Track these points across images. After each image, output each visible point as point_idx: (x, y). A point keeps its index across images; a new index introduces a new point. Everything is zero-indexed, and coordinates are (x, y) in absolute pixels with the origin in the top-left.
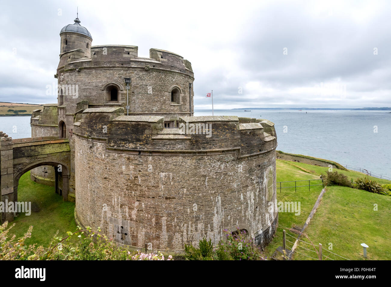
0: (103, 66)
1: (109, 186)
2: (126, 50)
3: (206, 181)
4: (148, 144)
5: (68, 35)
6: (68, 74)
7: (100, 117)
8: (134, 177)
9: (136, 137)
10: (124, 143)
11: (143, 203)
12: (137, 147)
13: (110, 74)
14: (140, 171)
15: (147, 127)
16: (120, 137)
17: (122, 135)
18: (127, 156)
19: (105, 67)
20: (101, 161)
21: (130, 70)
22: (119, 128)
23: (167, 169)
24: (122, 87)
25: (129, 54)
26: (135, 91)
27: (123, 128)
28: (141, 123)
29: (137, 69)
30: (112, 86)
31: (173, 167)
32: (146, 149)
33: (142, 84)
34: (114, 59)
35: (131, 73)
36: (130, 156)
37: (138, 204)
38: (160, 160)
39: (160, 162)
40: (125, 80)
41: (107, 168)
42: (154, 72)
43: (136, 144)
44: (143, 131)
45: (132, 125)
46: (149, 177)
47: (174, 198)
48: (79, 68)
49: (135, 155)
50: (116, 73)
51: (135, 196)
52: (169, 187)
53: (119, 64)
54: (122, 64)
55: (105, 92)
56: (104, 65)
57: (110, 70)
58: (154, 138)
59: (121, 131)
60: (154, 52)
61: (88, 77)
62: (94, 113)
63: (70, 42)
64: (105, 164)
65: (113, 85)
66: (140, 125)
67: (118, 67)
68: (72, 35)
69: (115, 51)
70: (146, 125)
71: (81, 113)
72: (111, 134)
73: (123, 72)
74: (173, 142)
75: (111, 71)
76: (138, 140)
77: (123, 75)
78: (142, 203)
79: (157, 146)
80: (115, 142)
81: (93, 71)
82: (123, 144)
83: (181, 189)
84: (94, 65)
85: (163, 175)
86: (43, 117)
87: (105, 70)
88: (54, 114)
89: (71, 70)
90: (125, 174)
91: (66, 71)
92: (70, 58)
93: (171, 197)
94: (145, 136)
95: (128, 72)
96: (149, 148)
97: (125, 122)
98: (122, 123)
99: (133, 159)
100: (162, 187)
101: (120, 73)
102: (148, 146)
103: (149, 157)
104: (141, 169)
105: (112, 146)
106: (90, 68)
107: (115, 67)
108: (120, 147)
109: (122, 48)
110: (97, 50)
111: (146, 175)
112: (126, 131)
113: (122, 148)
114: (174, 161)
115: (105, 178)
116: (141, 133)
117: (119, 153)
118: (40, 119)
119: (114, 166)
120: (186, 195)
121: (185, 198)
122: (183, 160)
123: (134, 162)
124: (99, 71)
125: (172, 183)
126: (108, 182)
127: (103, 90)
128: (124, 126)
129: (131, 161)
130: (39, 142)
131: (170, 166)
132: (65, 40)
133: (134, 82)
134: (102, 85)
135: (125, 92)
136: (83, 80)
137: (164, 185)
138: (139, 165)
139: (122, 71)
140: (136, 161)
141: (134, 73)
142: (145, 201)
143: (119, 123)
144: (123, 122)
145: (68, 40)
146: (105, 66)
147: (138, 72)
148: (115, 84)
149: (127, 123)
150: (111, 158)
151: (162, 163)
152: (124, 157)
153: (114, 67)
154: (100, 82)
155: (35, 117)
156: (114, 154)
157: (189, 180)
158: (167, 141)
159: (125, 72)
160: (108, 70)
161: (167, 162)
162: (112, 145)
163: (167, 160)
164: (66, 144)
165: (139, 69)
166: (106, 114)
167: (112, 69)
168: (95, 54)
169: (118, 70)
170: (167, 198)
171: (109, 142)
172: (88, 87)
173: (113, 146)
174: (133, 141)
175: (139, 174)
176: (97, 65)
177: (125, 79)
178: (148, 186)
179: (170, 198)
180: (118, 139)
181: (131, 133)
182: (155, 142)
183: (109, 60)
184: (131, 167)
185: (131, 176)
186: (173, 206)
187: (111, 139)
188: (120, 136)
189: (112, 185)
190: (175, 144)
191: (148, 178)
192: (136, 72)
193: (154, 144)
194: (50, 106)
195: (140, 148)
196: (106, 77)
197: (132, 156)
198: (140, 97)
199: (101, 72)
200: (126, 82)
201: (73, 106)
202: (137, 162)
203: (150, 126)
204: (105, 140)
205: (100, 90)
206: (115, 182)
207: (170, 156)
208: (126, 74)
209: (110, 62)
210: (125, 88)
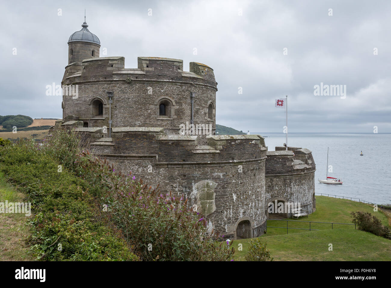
0: (89, 80)
2: (110, 62)
5: (73, 45)
13: (96, 88)
19: (91, 82)
21: (112, 83)
24: (105, 101)
26: (118, 105)
29: (119, 82)
33: (124, 98)
34: (99, 73)
35: (114, 86)
42: (137, 83)
48: (72, 83)
50: (100, 87)
53: (103, 77)
54: (105, 78)
55: (91, 106)
57: (96, 84)
58: (92, 144)
60: (140, 61)
65: (98, 99)
67: (102, 81)
68: (77, 44)
69: (101, 64)
74: (102, 148)
75: (97, 86)
77: (106, 88)
81: (83, 86)
84: (83, 80)
87: (92, 84)
92: (68, 72)
95: (111, 85)
101: (104, 86)
106: (80, 83)
109: (106, 61)
110: (86, 64)
124: (87, 86)
132: (71, 49)
133: (116, 96)
134: (89, 100)
135: (108, 106)
139: (106, 85)
141: (116, 86)
145: (73, 50)
146: (91, 80)
147: (120, 85)
148: (100, 99)
153: (98, 81)
154: (88, 97)
159: (108, 86)
160: (94, 84)
165: (121, 82)
168: (84, 69)
169: (103, 84)
176: (85, 80)
177: (108, 93)
182: (92, 147)
192: (118, 85)
196: (92, 91)
198: (122, 111)
199: (89, 87)
200: (108, 96)
203: (90, 135)
205: (88, 104)
208: (109, 88)
209: (95, 76)
210: (108, 102)
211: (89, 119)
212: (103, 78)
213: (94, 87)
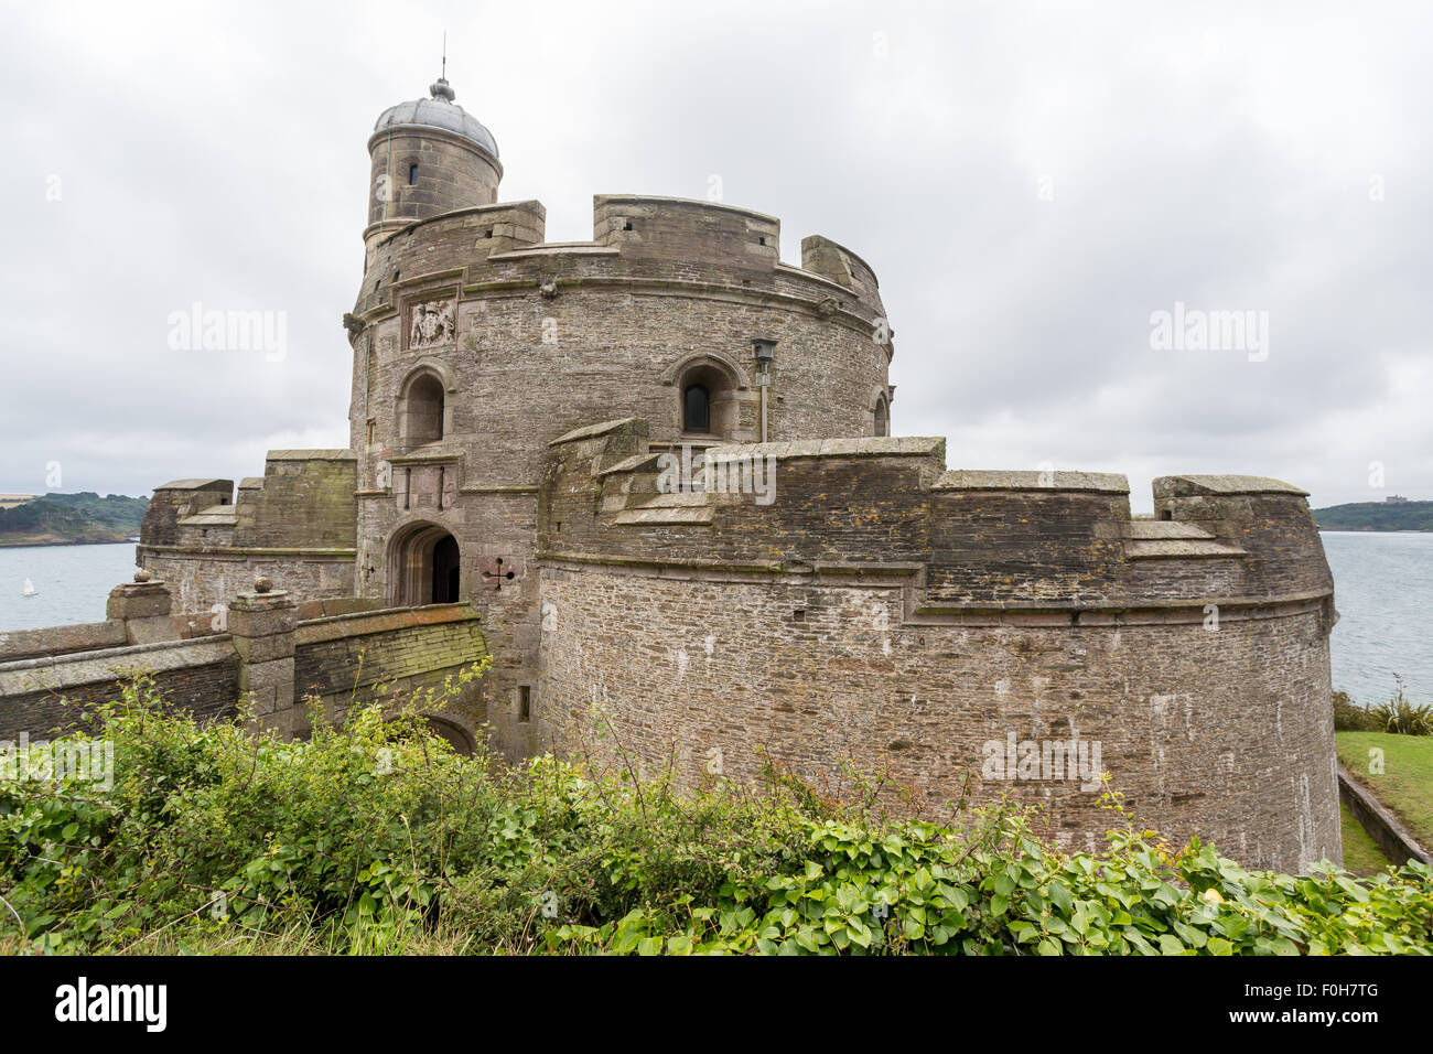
0: (670, 280)
1: (924, 778)
2: (752, 226)
3: (1279, 717)
4: (1113, 580)
5: (423, 143)
6: (483, 306)
7: (857, 474)
8: (1053, 725)
9: (1061, 552)
10: (1008, 581)
11: (1092, 835)
12: (1070, 594)
13: (698, 316)
14: (1075, 696)
15: (1098, 511)
16: (989, 556)
17: (996, 548)
18: (1018, 639)
19: (678, 286)
20: (868, 670)
21: (769, 308)
22: (975, 521)
23: (1175, 679)
24: (744, 377)
25: (762, 242)
26: (787, 396)
27: (994, 519)
28: (1071, 497)
29: (793, 308)
30: (706, 367)
31: (1195, 669)
32: (1105, 602)
33: (808, 371)
34: (717, 255)
35: (774, 320)
36: (1033, 635)
37: (1069, 842)
38: (1150, 644)
39: (1150, 650)
40: (757, 349)
41: (908, 700)
42: (840, 325)
43: (1064, 583)
44: (1085, 529)
45: (1035, 504)
46: (1113, 716)
47: (1201, 795)
48: (556, 279)
49: (1054, 628)
50: (719, 314)
51: (1053, 805)
52: (1182, 750)
53: (735, 277)
54: (746, 282)
55: (676, 391)
56: (676, 276)
57: (700, 299)
58: (1136, 553)
59: (986, 531)
60: (827, 250)
61: (598, 325)
62: (811, 463)
63: (432, 173)
64: (898, 680)
65: (711, 364)
66: (1068, 502)
67: (733, 291)
68: (443, 145)
69: (715, 224)
70: (1091, 502)
71: (649, 471)
72: (941, 547)
73: (748, 314)
74: (1196, 567)
75: (703, 307)
76: (1074, 566)
77: (744, 324)
78: (1088, 834)
79: (1145, 585)
80: (965, 581)
81: (625, 298)
82: (1004, 587)
83: (1220, 757)
84: (633, 273)
85: (1161, 702)
86: (263, 510)
87: (678, 297)
88: (335, 498)
89: (507, 290)
90: (1009, 717)
91: (467, 293)
92: (489, 235)
93: (1191, 792)
94: (1099, 546)
95: (765, 314)
96: (1116, 598)
97: (1002, 494)
98: (988, 499)
99: (1045, 647)
100: (1162, 754)
101: (735, 315)
102: (1113, 588)
103: (1110, 635)
104: (1082, 686)
105: (948, 600)
106: (613, 286)
107: (719, 287)
108: (990, 598)
109: (735, 217)
110: (635, 211)
111: (1103, 712)
112: (1013, 529)
113: (1001, 604)
114: (1197, 643)
115: (897, 746)
116: (1080, 536)
117: (981, 628)
118: (248, 522)
119: (949, 686)
120: (1236, 778)
121: (1231, 789)
122: (1221, 638)
123: (1049, 660)
124: (649, 303)
125: (1192, 735)
126: (911, 760)
127: (668, 384)
128: (997, 509)
129: (1036, 655)
130: (374, 619)
131: (1186, 666)
132: (405, 160)
133: (784, 361)
134: (666, 363)
135: (752, 396)
136: (570, 335)
137: (1168, 747)
138: (1071, 669)
139: (743, 311)
140: (1060, 654)
141: (782, 322)
142: (1097, 823)
143: (968, 501)
144: (990, 494)
145: (425, 163)
146: (680, 279)
147: (794, 319)
148: (720, 362)
149: (1009, 496)
150: (933, 652)
151: (1159, 653)
152: (1004, 642)
153: (714, 290)
154: (655, 348)
155: (195, 514)
156: (950, 634)
157: (1238, 717)
158: (1178, 564)
159: (754, 316)
160: (691, 298)
161: (1175, 650)
162: (943, 594)
163: (1172, 640)
164: (471, 628)
165: (799, 310)
166: (895, 462)
167: (704, 296)
168: (629, 227)
169: (730, 305)
170: (1177, 799)
171: (931, 581)
172: (598, 367)
173: (955, 598)
174: (1054, 571)
175: (1072, 708)
176: (644, 273)
177: (754, 342)
178: (1110, 754)
179: (1188, 797)
180: (977, 564)
181: (1039, 538)
182: (1139, 569)
183: (697, 259)
184: (1038, 682)
185: (1038, 721)
186: (1197, 829)
187: (941, 567)
188: (988, 553)
189: (936, 773)
190: (1204, 578)
191: (1108, 722)
192: (788, 319)
193: (1134, 578)
194: (309, 460)
195: (1082, 598)
196: (679, 327)
197: (1042, 635)
198: (802, 420)
199: (661, 306)
200: (757, 354)
201: (512, 452)
202: (1061, 658)
203: (1106, 508)
204: (912, 573)
205: (658, 382)
206: (953, 758)
207: (1183, 625)
208: (756, 323)
209: (701, 267)
210: (753, 381)
211: (667, 444)
212: (736, 281)
213: (692, 313)
